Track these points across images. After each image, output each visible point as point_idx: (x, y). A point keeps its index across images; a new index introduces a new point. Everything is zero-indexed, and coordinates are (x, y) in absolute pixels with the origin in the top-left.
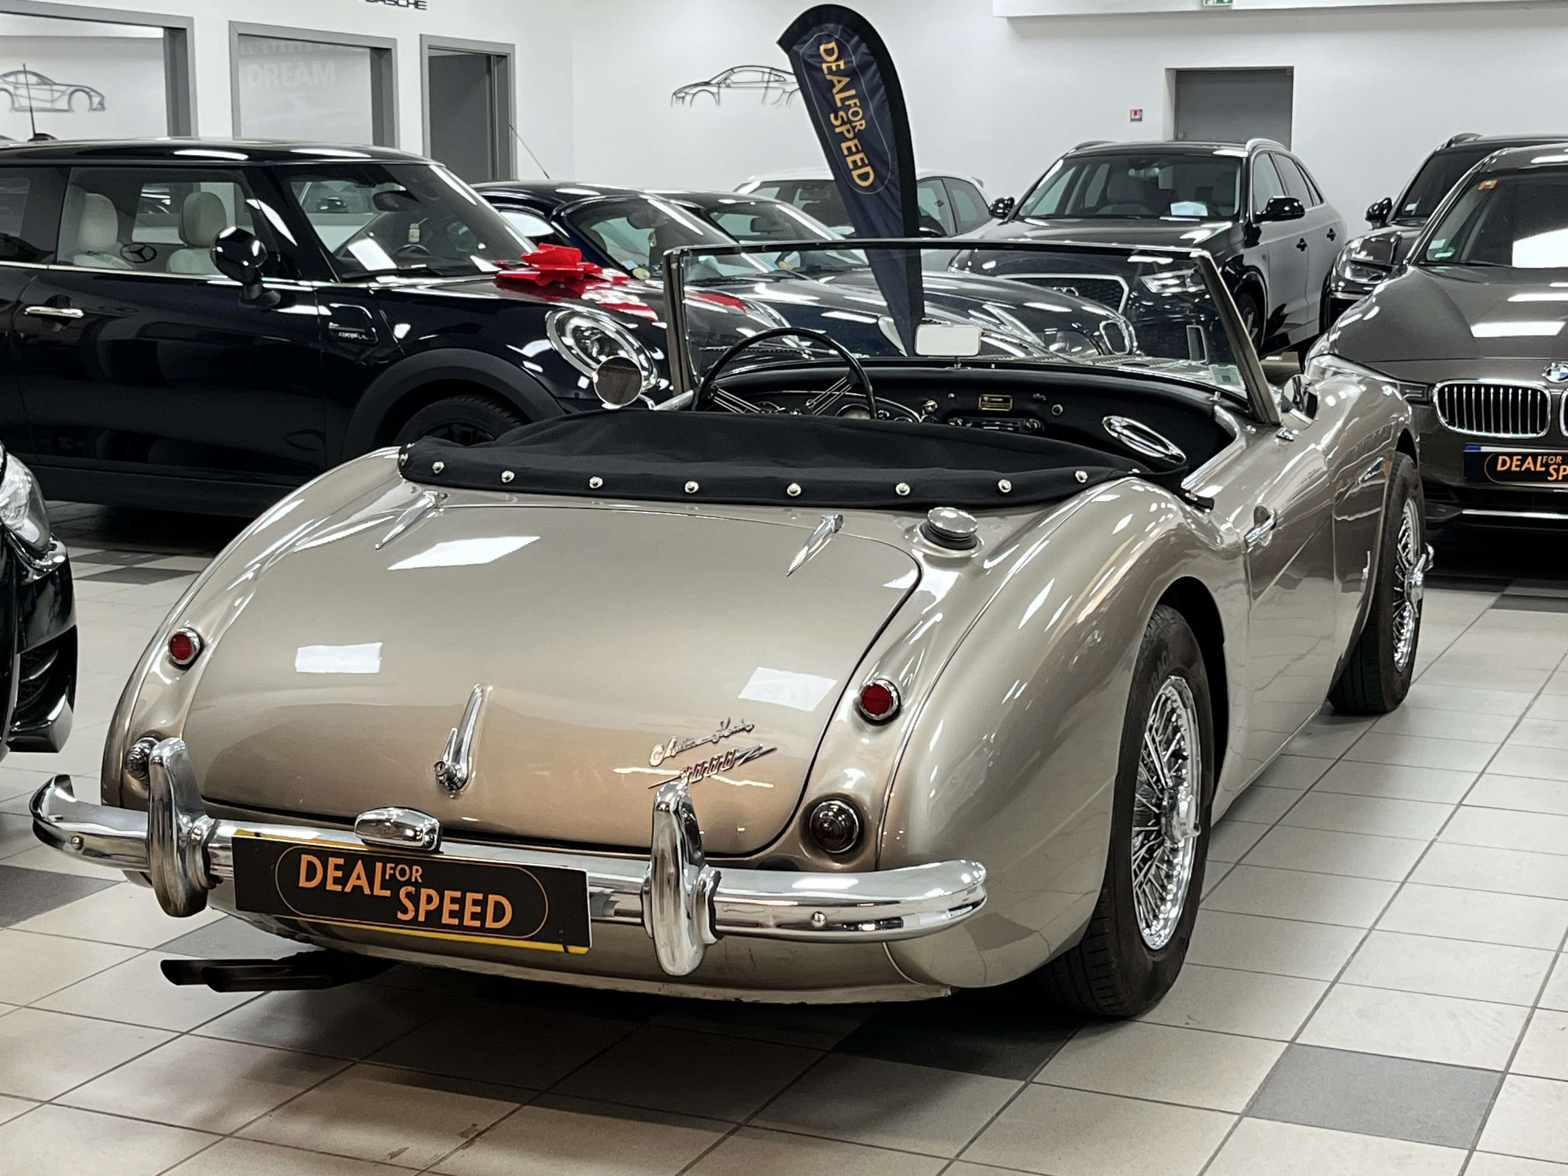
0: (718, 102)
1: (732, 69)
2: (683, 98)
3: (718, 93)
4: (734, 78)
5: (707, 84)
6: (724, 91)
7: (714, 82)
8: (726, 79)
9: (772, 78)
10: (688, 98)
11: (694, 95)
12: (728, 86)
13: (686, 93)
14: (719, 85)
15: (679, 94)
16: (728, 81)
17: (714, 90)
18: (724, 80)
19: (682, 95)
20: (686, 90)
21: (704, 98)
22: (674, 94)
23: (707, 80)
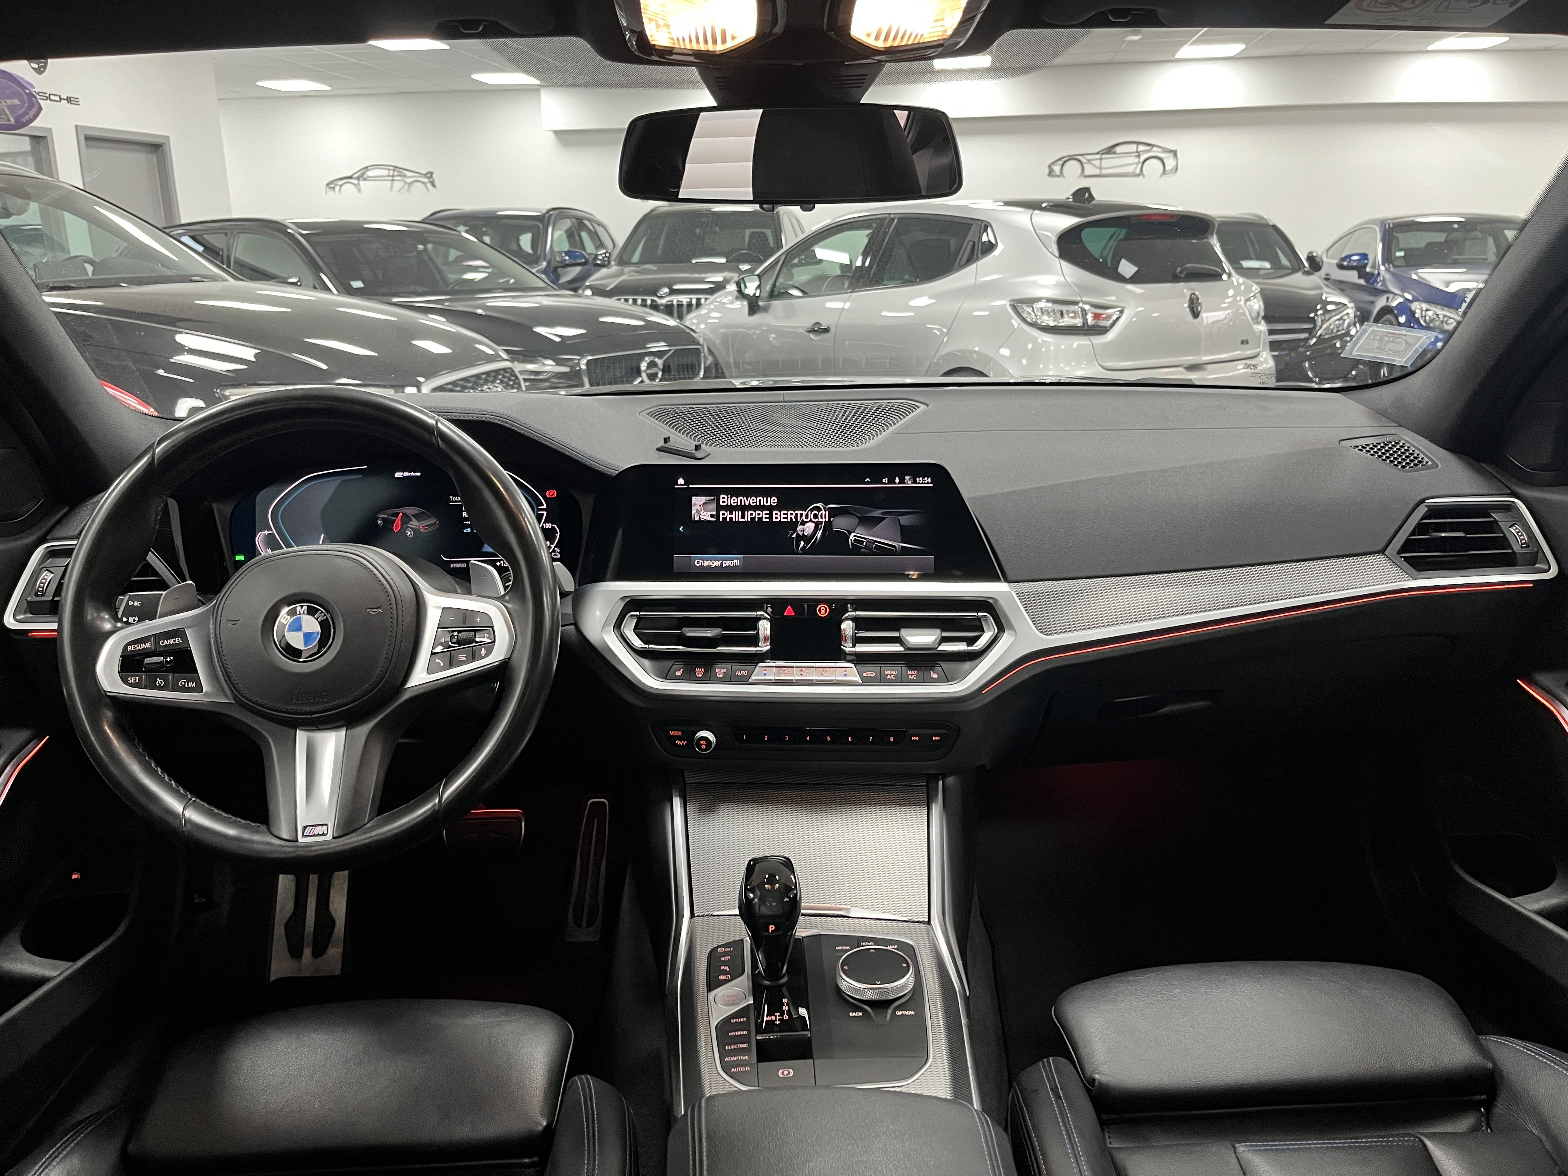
0: (359, 191)
1: (366, 168)
2: (334, 188)
3: (359, 184)
4: (370, 173)
5: (350, 177)
6: (362, 183)
7: (355, 176)
8: (363, 174)
9: (396, 173)
10: (337, 188)
11: (341, 186)
12: (365, 179)
13: (336, 185)
14: (358, 178)
15: (331, 185)
16: (365, 176)
17: (355, 182)
18: (362, 175)
19: (333, 186)
20: (336, 182)
21: (348, 188)
22: (328, 185)
23: (349, 175)
